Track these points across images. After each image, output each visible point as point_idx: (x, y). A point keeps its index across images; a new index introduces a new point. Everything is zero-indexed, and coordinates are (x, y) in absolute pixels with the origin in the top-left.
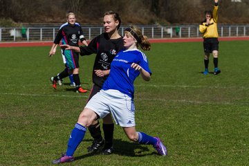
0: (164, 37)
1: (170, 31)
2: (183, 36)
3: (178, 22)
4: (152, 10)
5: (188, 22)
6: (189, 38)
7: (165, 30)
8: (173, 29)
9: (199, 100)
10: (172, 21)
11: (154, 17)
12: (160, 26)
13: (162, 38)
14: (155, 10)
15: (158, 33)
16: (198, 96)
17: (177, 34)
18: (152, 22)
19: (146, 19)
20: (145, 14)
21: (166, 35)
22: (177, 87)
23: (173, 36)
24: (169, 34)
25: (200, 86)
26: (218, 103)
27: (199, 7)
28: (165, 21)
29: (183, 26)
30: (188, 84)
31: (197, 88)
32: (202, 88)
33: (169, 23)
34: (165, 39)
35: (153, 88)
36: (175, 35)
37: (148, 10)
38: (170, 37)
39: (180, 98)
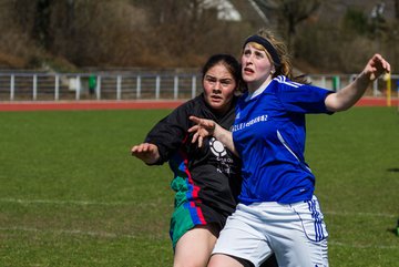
0: (60, 98)
1: (75, 84)
2: (104, 95)
3: (96, 65)
4: (34, 35)
5: (117, 65)
6: (118, 100)
7: (65, 82)
8: (84, 80)
9: (110, 231)
10: (81, 62)
11: (39, 52)
12: (52, 73)
13: (57, 100)
14: (42, 36)
15: (46, 89)
16: (110, 223)
17: (92, 91)
18: (34, 63)
19: (20, 55)
20: (19, 45)
21: (66, 93)
22: (68, 204)
23: (83, 97)
24: (74, 92)
25: (120, 202)
26: (150, 236)
27: (144, 29)
28: (64, 61)
29: (106, 75)
30: (92, 199)
31: (112, 207)
32: (123, 207)
33: (73, 67)
34: (63, 102)
35: (16, 206)
36: (87, 93)
37: (26, 36)
38: (74, 97)
39: (69, 226)
